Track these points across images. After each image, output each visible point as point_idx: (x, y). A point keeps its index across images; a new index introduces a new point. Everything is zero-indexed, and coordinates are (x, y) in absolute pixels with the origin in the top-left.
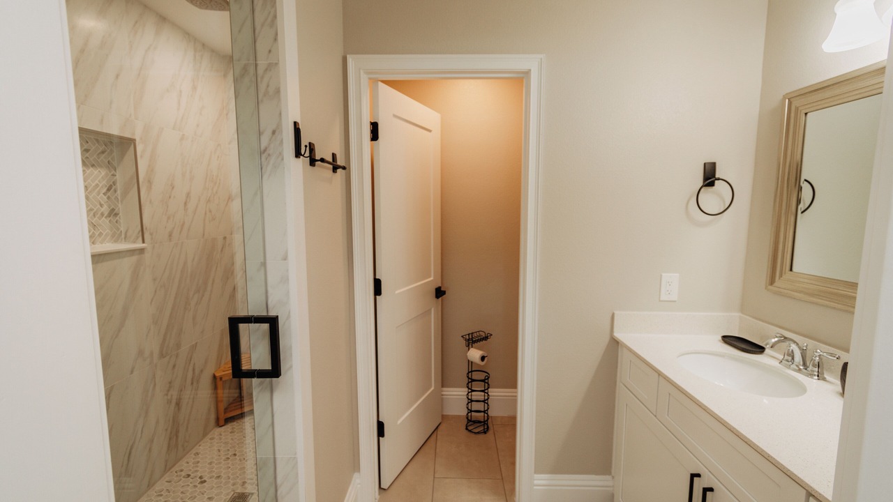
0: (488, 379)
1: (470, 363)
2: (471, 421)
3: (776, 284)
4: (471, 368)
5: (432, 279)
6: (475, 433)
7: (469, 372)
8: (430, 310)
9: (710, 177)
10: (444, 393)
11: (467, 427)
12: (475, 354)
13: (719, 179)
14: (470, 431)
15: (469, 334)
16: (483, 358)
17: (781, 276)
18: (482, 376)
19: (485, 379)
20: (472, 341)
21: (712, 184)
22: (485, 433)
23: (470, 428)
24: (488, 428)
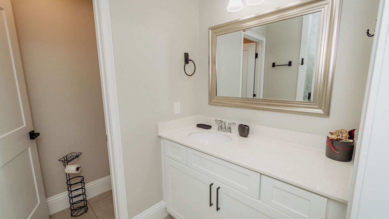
0: (83, 180)
1: (68, 175)
2: (74, 210)
3: (212, 101)
4: (69, 178)
5: (25, 126)
6: (79, 216)
7: (67, 181)
8: (27, 149)
9: (187, 60)
10: (48, 201)
11: (71, 215)
12: (71, 169)
13: (190, 60)
14: (75, 216)
15: (64, 157)
16: (78, 169)
17: (213, 98)
18: (79, 180)
19: (82, 181)
20: (66, 161)
21: (188, 63)
22: (86, 212)
23: (74, 215)
24: (87, 208)
